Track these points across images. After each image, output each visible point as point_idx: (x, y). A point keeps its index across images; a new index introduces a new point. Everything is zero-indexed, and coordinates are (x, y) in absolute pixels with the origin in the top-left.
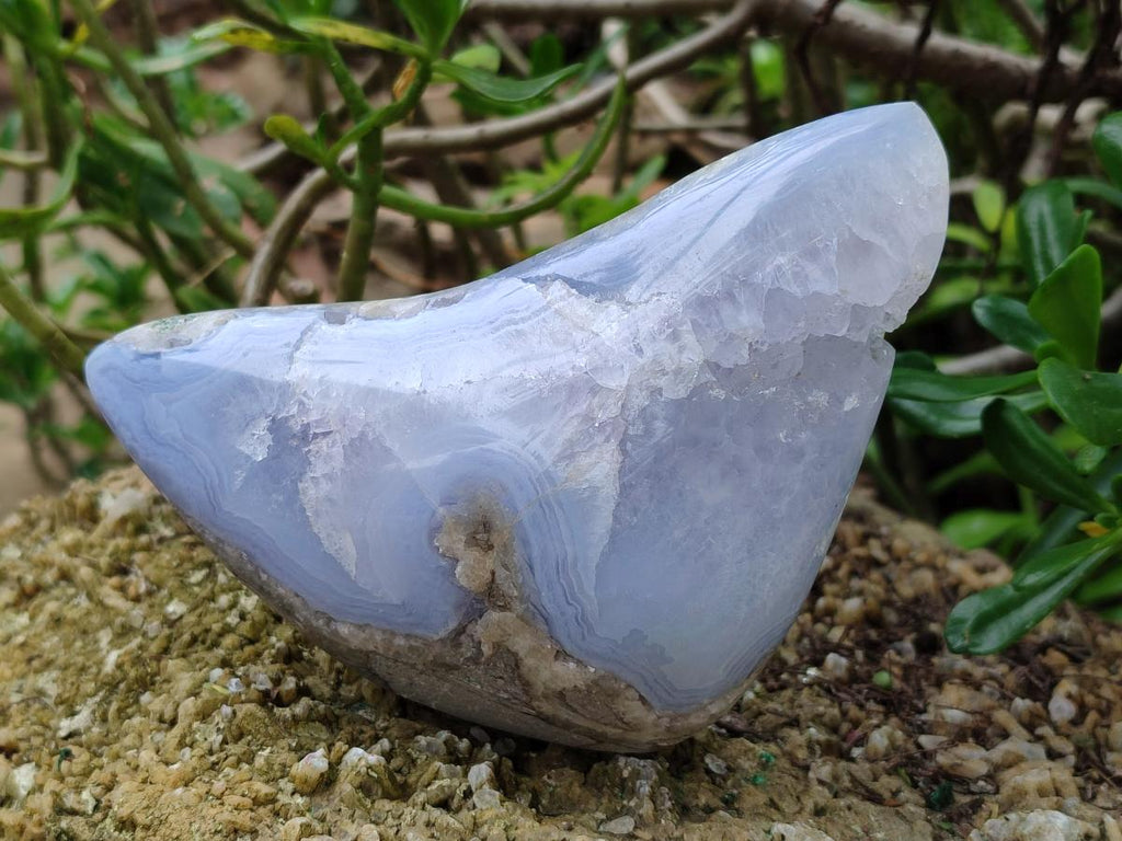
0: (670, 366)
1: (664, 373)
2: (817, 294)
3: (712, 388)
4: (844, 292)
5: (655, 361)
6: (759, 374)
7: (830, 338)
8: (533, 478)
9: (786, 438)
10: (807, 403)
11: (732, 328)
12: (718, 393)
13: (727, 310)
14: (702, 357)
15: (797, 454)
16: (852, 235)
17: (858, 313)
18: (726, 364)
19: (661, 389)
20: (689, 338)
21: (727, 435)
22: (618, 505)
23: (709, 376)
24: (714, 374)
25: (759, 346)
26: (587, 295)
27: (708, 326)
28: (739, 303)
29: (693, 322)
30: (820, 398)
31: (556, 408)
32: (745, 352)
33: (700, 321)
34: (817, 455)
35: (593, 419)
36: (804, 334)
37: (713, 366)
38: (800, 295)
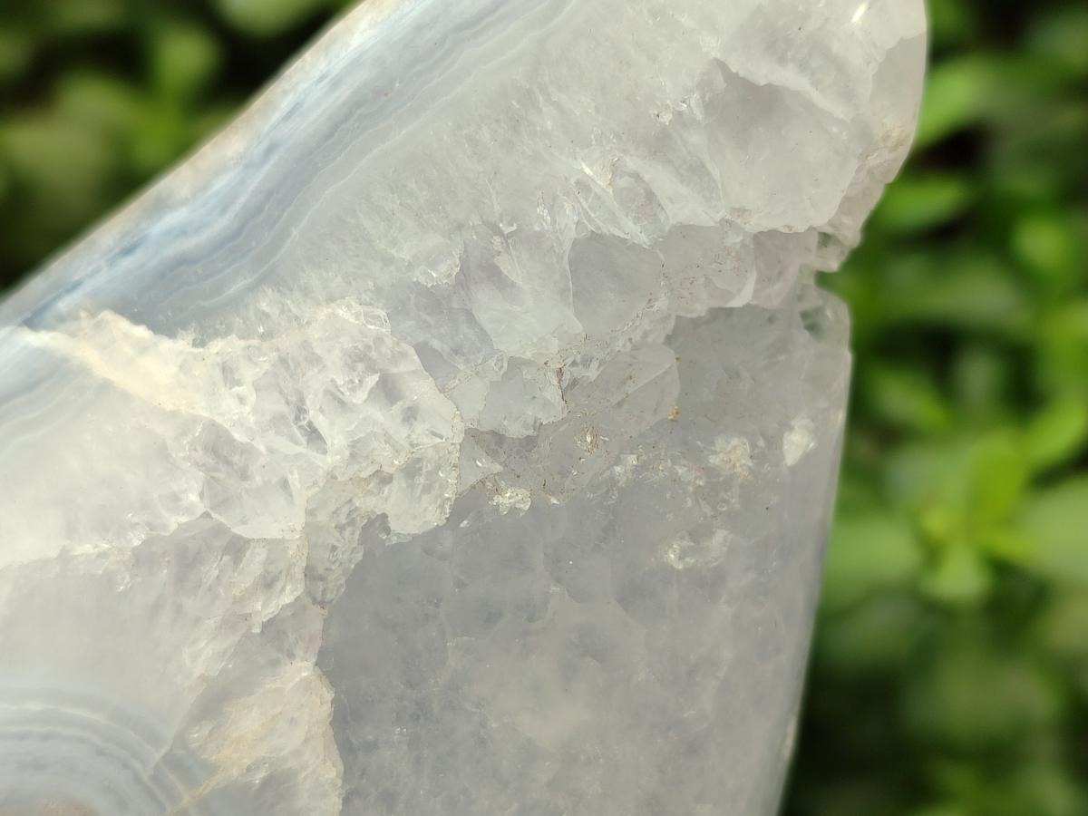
0: (392, 462)
1: (384, 479)
2: (684, 232)
3: (498, 491)
4: (742, 211)
5: (356, 451)
6: (595, 436)
7: (720, 314)
8: (145, 777)
9: (681, 558)
10: (710, 472)
11: (509, 346)
12: (512, 498)
13: (488, 306)
14: (460, 426)
15: (707, 583)
16: (732, 78)
17: (768, 246)
18: (515, 430)
19: (384, 517)
20: (420, 389)
21: (554, 589)
22: (347, 800)
23: (485, 465)
24: (493, 454)
25: (578, 372)
26: (171, 334)
27: (456, 351)
28: (513, 285)
29: (423, 351)
30: (732, 453)
31: (156, 608)
32: (552, 393)
33: (436, 344)
34: (751, 576)
35: (246, 617)
36: (665, 319)
37: (486, 440)
38: (643, 240)
